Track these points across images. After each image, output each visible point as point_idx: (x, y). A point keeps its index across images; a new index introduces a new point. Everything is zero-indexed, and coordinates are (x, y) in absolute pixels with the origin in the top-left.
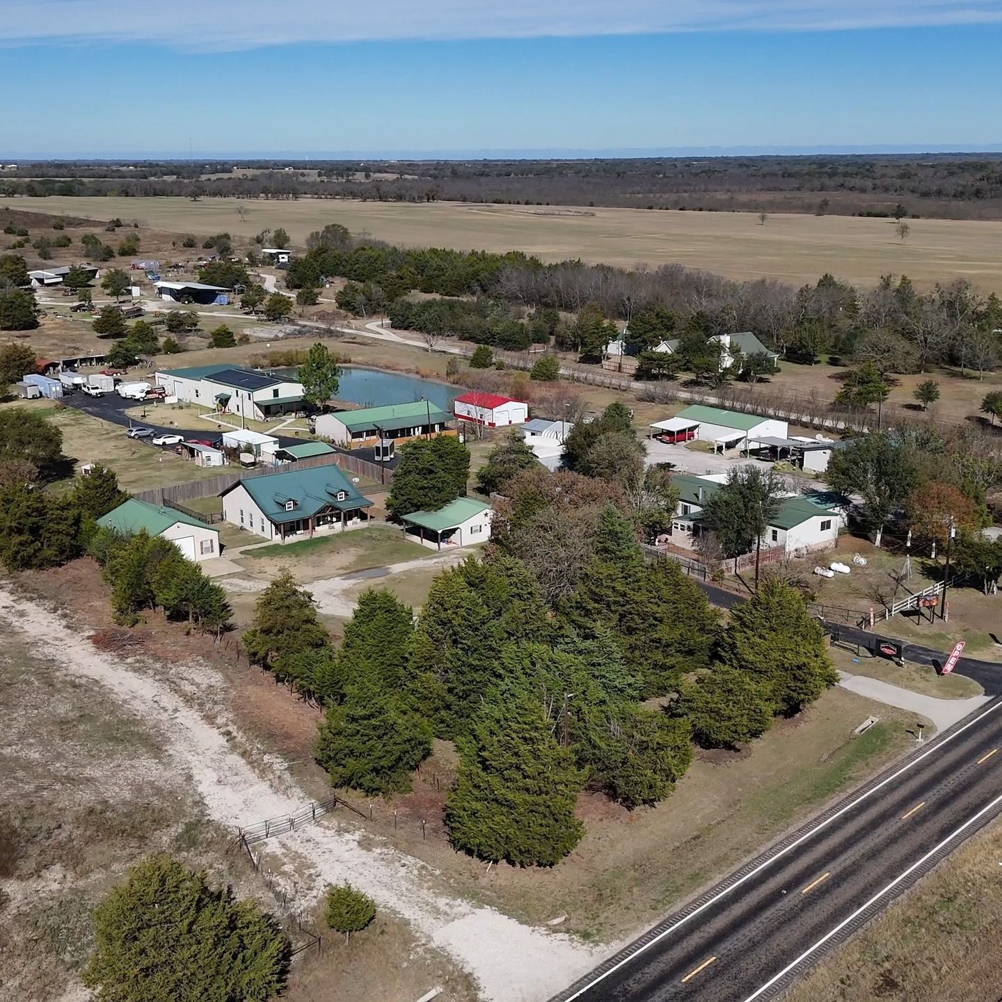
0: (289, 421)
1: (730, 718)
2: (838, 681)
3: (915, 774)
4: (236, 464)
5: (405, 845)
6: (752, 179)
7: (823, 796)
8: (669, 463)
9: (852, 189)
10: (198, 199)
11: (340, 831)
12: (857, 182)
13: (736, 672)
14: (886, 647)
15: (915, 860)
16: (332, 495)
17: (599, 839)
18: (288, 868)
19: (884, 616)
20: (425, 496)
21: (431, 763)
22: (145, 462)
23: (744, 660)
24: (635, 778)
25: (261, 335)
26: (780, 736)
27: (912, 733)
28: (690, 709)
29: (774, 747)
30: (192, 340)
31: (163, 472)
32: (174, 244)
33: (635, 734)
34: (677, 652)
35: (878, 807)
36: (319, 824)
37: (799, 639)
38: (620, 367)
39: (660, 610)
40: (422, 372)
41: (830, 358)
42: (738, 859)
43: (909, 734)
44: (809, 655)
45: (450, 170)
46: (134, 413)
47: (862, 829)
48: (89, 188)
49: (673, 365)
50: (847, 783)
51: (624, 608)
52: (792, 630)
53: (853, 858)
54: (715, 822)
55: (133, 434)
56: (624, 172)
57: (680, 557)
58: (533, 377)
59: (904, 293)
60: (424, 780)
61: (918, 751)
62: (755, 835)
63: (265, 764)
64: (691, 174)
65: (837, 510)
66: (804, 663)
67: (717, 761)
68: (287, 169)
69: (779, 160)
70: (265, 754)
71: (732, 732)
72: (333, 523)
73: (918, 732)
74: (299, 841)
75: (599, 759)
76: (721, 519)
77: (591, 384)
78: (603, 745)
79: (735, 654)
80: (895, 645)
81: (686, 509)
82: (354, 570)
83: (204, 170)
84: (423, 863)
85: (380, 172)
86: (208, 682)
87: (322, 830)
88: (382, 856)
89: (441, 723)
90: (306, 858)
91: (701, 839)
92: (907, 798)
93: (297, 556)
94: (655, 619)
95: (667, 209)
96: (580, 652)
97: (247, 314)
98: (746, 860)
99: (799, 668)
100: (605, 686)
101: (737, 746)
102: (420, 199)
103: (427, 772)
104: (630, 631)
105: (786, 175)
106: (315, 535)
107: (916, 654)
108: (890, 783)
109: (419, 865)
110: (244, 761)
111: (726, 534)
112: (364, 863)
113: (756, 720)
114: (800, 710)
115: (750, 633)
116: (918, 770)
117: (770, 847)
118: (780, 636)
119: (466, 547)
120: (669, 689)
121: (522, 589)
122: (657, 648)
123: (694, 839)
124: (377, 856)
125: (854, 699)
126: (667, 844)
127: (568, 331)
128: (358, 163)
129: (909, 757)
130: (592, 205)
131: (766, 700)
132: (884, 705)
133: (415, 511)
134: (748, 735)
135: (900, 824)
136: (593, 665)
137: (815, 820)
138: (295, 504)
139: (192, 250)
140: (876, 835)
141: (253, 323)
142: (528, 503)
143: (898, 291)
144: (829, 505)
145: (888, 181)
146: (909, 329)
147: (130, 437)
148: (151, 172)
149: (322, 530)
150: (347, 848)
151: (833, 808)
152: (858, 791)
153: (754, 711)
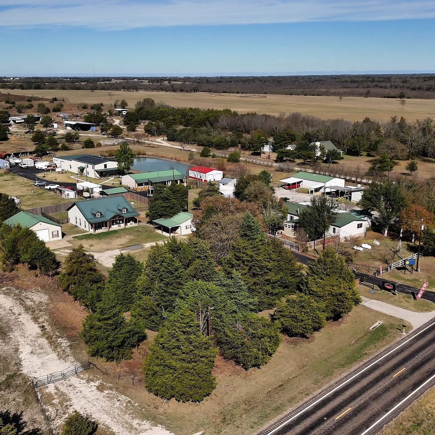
0: (111, 179)
1: (302, 321)
2: (361, 302)
3: (401, 352)
4: (82, 198)
5: (121, 389)
6: (337, 83)
7: (351, 364)
8: (286, 198)
9: (381, 87)
10: (94, 91)
11: (88, 381)
12: (383, 84)
13: (307, 297)
14: (387, 285)
15: (400, 401)
16: (120, 210)
17: (228, 386)
18: (56, 401)
19: (387, 270)
20: (164, 211)
21: (145, 343)
22: (39, 196)
23: (311, 290)
24: (248, 353)
25: (107, 143)
26: (330, 331)
27: (400, 330)
28: (282, 316)
29: (326, 336)
30: (76, 145)
31: (46, 201)
32: (78, 107)
33: (250, 329)
34: (279, 286)
35: (380, 370)
36: (78, 377)
37: (341, 280)
38: (269, 156)
39: (270, 265)
40: (178, 159)
41: (367, 154)
42: (302, 399)
43: (398, 330)
44: (346, 288)
45: (205, 80)
46: (40, 175)
47: (371, 382)
48: (48, 87)
49: (293, 155)
50: (364, 356)
51: (251, 264)
52: (338, 275)
53: (365, 399)
54: (291, 377)
55: (36, 184)
56: (281, 81)
57: (287, 240)
58: (228, 161)
59: (402, 124)
60: (140, 353)
61: (403, 339)
62: (312, 385)
63: (58, 343)
64: (311, 81)
65: (366, 218)
66: (343, 292)
67: (295, 343)
68: (135, 80)
69: (350, 76)
70: (59, 338)
71: (303, 328)
72: (120, 224)
73: (403, 329)
74: (65, 386)
75: (229, 342)
76: (307, 222)
77: (255, 164)
78: (231, 335)
79: (307, 287)
80: (392, 284)
81: (292, 218)
82: (126, 246)
83: (99, 80)
84: (129, 399)
85: (175, 81)
86: (40, 300)
87: (79, 379)
88: (108, 395)
89: (152, 322)
90: (67, 396)
91: (283, 387)
92: (396, 365)
93: (100, 239)
94: (268, 269)
95: (299, 95)
96: (224, 286)
97: (103, 135)
98: (306, 400)
99: (340, 295)
100: (237, 304)
101: (307, 336)
102: (191, 91)
103: (142, 348)
104: (254, 275)
105: (352, 82)
106: (111, 229)
107: (403, 289)
108: (387, 357)
109: (127, 400)
110: (47, 342)
111: (309, 229)
112: (97, 399)
113: (316, 322)
114: (342, 317)
115: (316, 276)
116: (402, 350)
117: (319, 392)
118: (331, 278)
119: (183, 236)
120: (274, 306)
121: (201, 254)
122: (268, 284)
123: (279, 386)
124: (105, 395)
125: (370, 311)
126: (264, 389)
127: (246, 141)
128: (166, 78)
129: (398, 343)
130: (266, 93)
131: (322, 312)
132: (385, 315)
133: (160, 218)
134: (312, 330)
135: (391, 380)
136: (231, 292)
137: (345, 377)
138: (101, 214)
139: (86, 110)
140: (378, 386)
141: (105, 139)
142: (209, 212)
143: (399, 124)
144: (362, 216)
145: (396, 84)
146: (404, 139)
147: (35, 185)
148: (76, 81)
149: (115, 227)
150: (90, 390)
151: (356, 370)
152: (369, 361)
153: (315, 317)
